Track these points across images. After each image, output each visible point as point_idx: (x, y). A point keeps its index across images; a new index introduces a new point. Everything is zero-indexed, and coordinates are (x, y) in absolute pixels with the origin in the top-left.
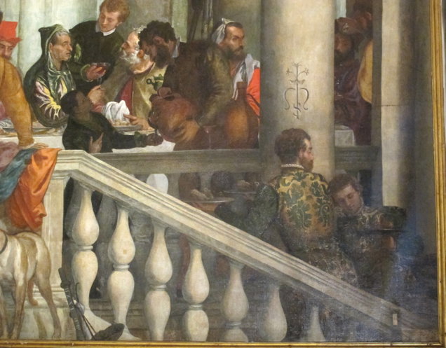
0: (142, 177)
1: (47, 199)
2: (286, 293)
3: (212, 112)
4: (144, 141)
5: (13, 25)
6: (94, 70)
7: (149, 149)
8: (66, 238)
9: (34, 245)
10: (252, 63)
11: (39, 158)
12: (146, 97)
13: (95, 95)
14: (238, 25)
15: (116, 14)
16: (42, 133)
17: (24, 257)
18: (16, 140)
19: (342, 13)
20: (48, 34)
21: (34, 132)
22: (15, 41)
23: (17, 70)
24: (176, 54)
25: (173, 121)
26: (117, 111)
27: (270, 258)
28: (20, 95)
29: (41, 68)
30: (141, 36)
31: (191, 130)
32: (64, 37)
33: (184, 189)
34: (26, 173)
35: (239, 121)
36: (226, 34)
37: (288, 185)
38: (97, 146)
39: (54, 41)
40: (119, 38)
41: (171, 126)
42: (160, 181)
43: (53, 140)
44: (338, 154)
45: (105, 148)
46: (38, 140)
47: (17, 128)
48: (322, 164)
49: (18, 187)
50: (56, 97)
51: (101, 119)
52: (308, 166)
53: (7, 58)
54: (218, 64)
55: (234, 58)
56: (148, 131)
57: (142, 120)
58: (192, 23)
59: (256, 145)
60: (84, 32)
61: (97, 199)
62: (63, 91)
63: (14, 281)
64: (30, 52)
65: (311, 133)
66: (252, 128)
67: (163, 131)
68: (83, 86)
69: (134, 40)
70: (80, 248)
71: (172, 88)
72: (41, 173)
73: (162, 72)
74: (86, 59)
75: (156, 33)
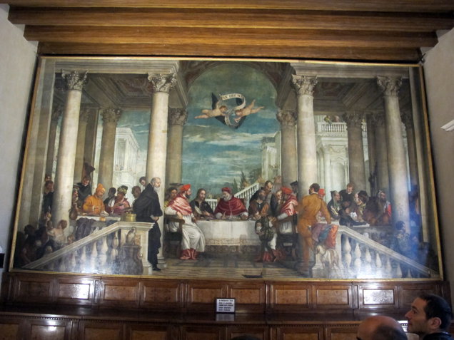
0: (362, 233)
1: (336, 240)
2: (401, 265)
3: (379, 216)
4: (361, 224)
5: (323, 190)
6: (347, 204)
7: (363, 226)
8: (342, 250)
9: (333, 252)
10: (388, 203)
11: (333, 228)
12: (361, 211)
13: (347, 211)
14: (384, 192)
15: (351, 188)
16: (334, 221)
17: (331, 256)
18: (326, 223)
19: (410, 190)
20: (333, 193)
21: (331, 220)
22: (324, 195)
23: (325, 203)
24: (368, 199)
25: (369, 218)
26: (354, 215)
27: (396, 256)
28: (326, 210)
29: (332, 202)
30: (359, 194)
31: (374, 221)
32: (337, 194)
33: (373, 237)
34: (330, 232)
35: (386, 219)
36: (381, 195)
37: (400, 236)
38: (349, 225)
39: (335, 195)
40: (353, 195)
41: (368, 219)
42: (367, 235)
43: (337, 223)
44: (412, 228)
45: (351, 225)
46: (332, 223)
47: (326, 219)
48: (408, 231)
49: (328, 236)
50: (337, 211)
51: (349, 217)
52: (405, 231)
53: (322, 199)
54: (379, 203)
55: (384, 201)
56: (362, 221)
57: (360, 217)
58: (372, 191)
59: (391, 225)
60: (343, 193)
61: (350, 240)
62: (339, 209)
63: (328, 262)
64: (328, 198)
65: (405, 222)
66: (389, 221)
67: (366, 221)
68: (343, 208)
69: (357, 195)
70: (346, 253)
71: (368, 209)
72: (334, 232)
73: (365, 205)
74: (344, 201)
75: (362, 194)
